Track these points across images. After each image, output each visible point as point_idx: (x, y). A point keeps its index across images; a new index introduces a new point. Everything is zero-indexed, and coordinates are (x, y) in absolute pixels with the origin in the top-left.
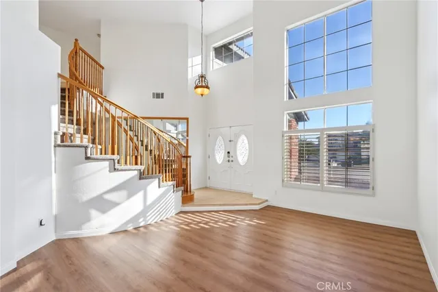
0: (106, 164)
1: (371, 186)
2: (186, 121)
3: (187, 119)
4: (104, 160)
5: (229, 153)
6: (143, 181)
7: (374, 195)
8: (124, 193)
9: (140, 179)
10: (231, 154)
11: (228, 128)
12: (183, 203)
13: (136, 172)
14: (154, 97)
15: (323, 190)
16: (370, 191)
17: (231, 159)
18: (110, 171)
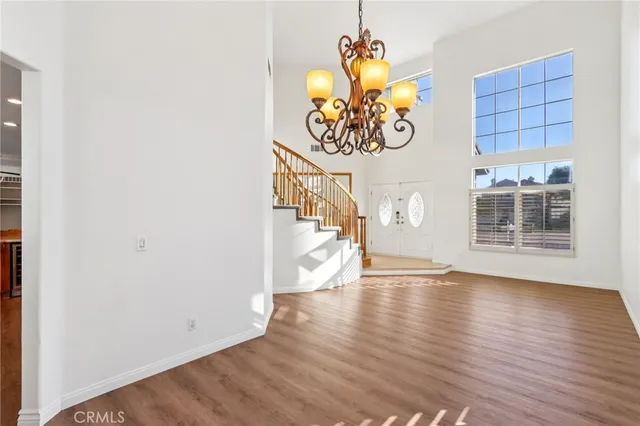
0: (312, 224)
1: (571, 247)
2: (348, 177)
3: (350, 175)
4: (311, 220)
5: (398, 213)
6: (340, 242)
7: (574, 256)
8: (325, 251)
9: (338, 239)
10: (401, 215)
11: (398, 185)
12: (363, 267)
13: (335, 233)
14: (312, 150)
15: (517, 252)
16: (570, 252)
17: (401, 220)
18: (316, 232)
